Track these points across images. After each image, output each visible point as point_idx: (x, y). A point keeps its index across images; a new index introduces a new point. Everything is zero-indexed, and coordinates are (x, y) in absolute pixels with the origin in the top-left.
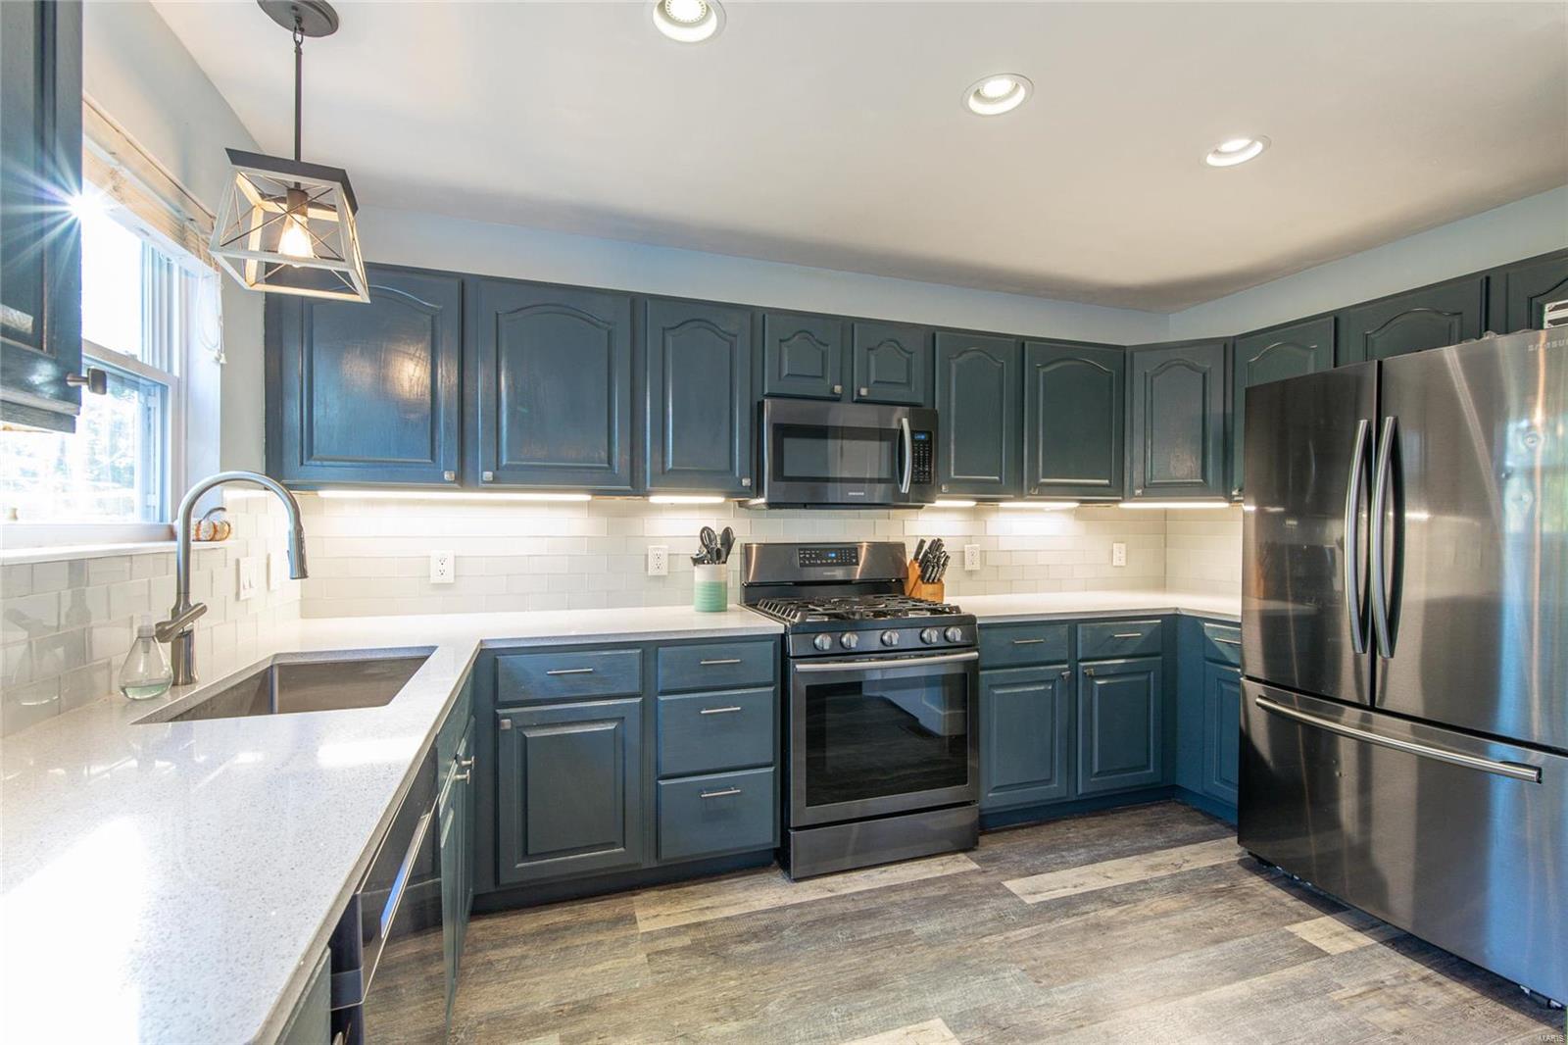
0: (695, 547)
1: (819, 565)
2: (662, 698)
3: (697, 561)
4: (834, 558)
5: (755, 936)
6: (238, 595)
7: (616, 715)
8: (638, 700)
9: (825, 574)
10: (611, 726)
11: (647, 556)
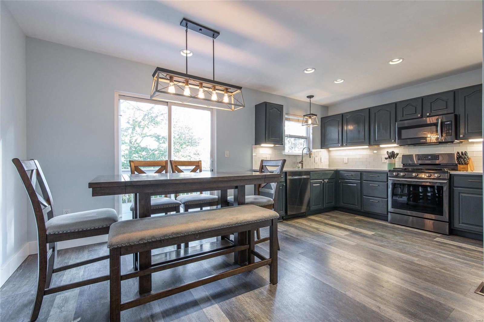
0: (387, 156)
1: (424, 160)
2: (364, 181)
3: (386, 159)
4: (429, 158)
5: (368, 222)
6: (315, 162)
7: (356, 183)
8: (360, 181)
9: (426, 162)
10: (355, 185)
11: (382, 158)
